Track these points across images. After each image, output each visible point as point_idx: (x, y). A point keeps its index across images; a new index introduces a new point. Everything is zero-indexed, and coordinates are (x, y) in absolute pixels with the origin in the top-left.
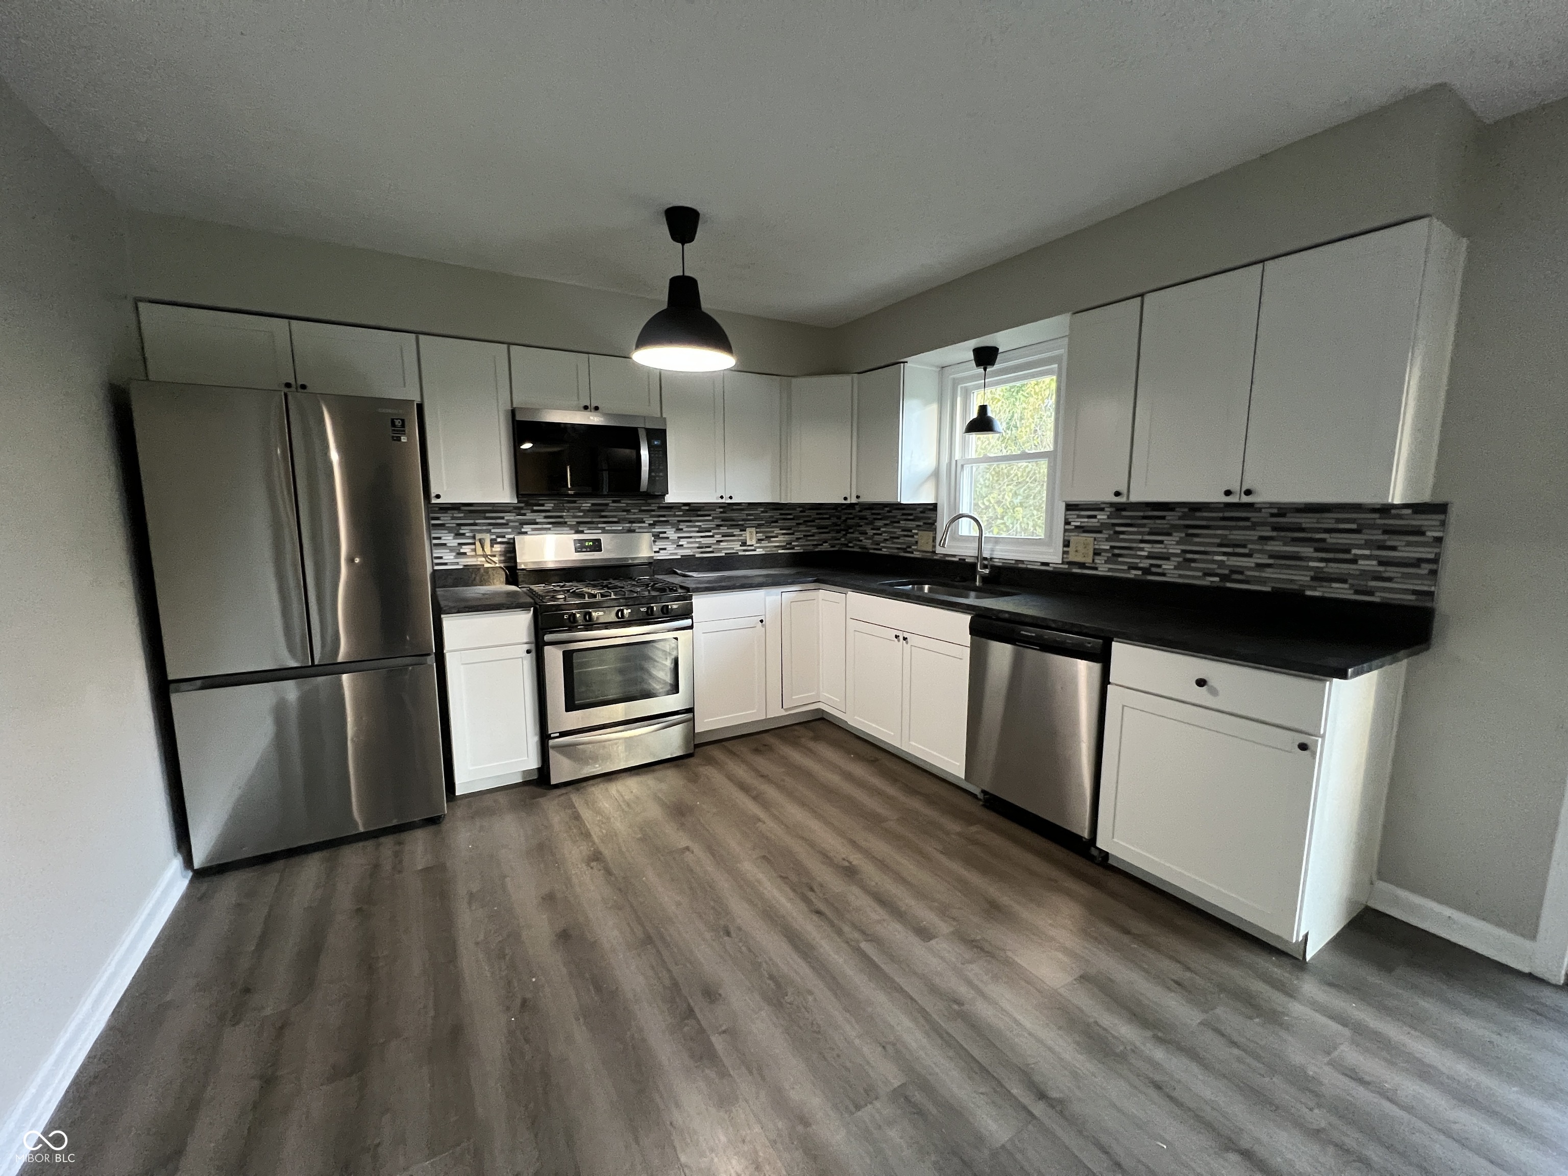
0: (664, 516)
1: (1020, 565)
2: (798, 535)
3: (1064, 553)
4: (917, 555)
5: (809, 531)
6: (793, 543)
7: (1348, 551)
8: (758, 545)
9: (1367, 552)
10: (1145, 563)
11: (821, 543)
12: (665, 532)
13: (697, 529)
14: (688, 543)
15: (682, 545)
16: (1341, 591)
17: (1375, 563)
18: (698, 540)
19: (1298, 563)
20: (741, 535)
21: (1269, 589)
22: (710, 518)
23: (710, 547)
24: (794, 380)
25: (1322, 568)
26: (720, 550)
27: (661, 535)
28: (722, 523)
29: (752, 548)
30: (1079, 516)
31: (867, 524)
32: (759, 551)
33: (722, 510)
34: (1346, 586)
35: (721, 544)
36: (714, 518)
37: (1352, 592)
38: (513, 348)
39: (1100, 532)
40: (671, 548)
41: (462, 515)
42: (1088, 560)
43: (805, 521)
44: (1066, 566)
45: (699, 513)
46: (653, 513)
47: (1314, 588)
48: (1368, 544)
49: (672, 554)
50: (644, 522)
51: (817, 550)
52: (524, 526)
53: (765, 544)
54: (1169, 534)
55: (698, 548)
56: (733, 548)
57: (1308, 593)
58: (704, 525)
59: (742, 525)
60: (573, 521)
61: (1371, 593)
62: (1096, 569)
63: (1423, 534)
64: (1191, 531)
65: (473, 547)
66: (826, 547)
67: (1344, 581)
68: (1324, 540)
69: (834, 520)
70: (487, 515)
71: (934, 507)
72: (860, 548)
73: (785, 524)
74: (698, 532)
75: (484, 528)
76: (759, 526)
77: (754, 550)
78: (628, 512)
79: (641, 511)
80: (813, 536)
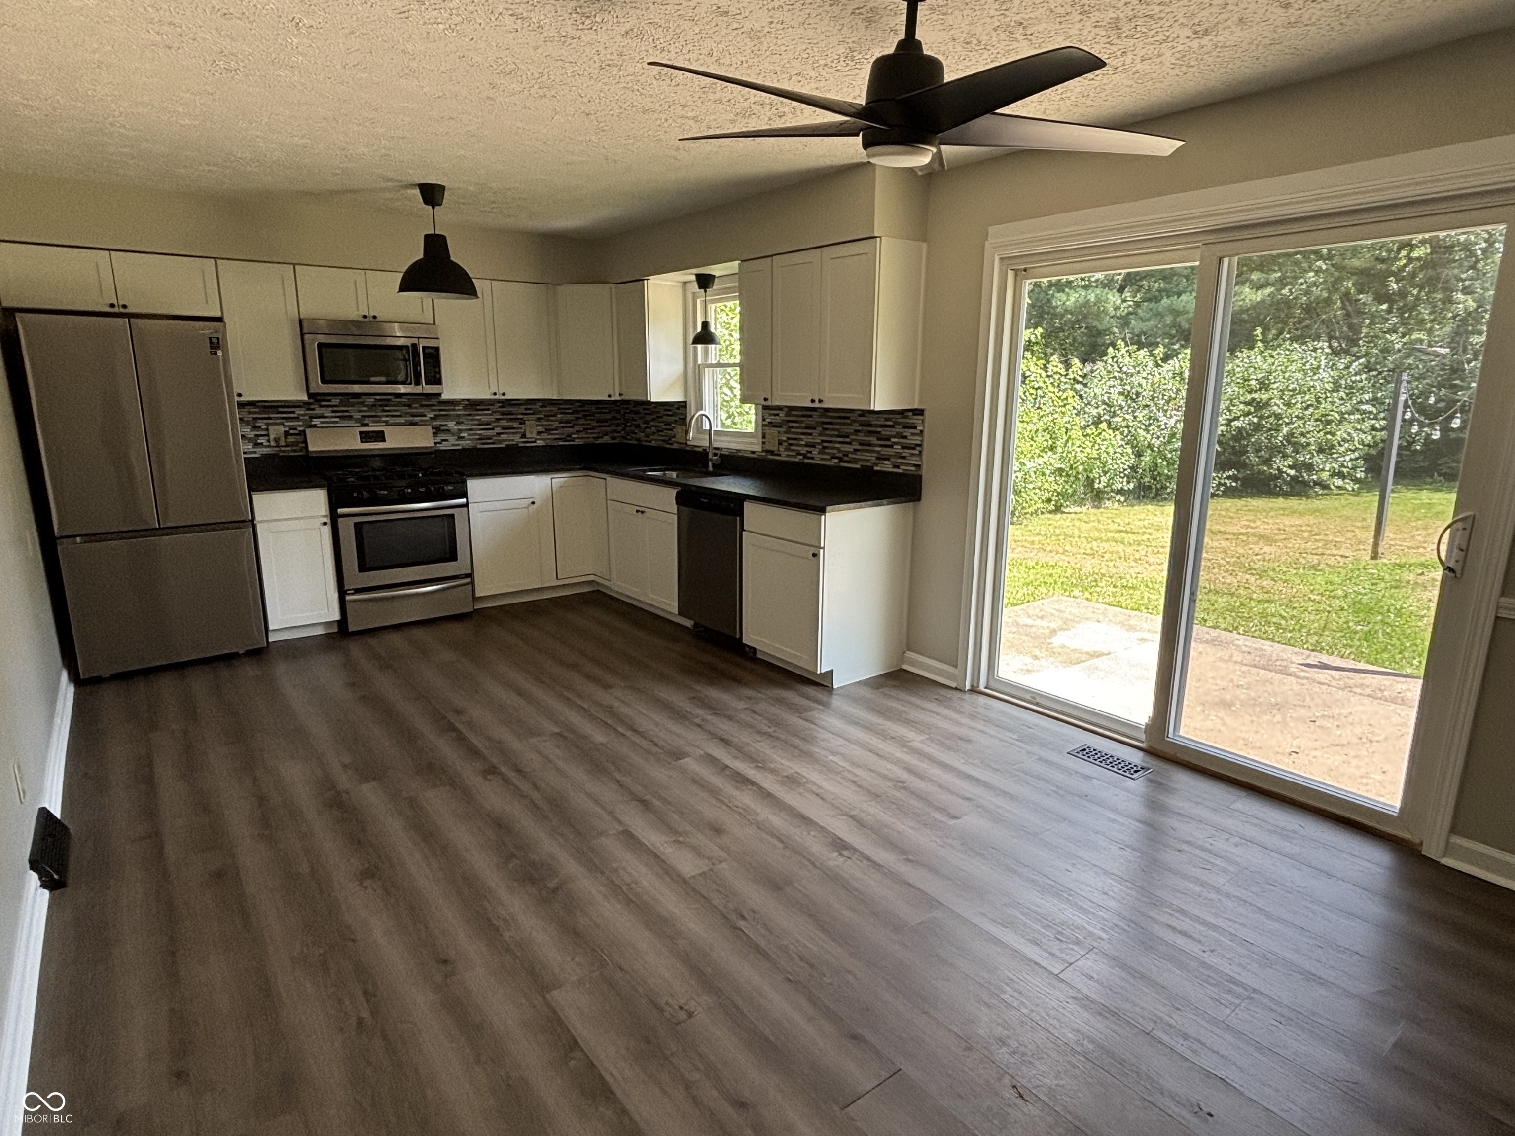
0: (443, 411)
1: (740, 454)
2: (577, 428)
3: (763, 443)
4: (675, 446)
5: (589, 424)
6: (574, 436)
7: (889, 440)
8: (538, 437)
9: (897, 440)
10: (804, 450)
11: (601, 435)
12: (446, 425)
13: (477, 422)
14: (469, 435)
15: (463, 437)
16: (887, 466)
17: (899, 447)
18: (478, 432)
19: (871, 448)
20: (520, 428)
21: (858, 466)
22: (490, 412)
23: (490, 439)
24: (559, 288)
25: (881, 451)
26: (500, 442)
27: (443, 428)
28: (502, 417)
29: (533, 440)
30: (770, 415)
31: (640, 418)
32: (540, 443)
33: (500, 405)
34: (890, 463)
35: (502, 436)
36: (493, 413)
38: (297, 267)
39: (781, 427)
40: (452, 439)
41: (257, 410)
42: (775, 449)
43: (584, 415)
44: (764, 454)
45: (478, 407)
46: (434, 408)
47: (877, 464)
48: (897, 436)
49: (453, 445)
50: (425, 416)
51: (597, 442)
52: (313, 420)
53: (545, 436)
54: (814, 428)
55: (479, 439)
56: (513, 440)
57: (876, 468)
58: (485, 419)
59: (521, 419)
60: (357, 415)
61: (899, 467)
62: (780, 455)
63: (915, 428)
64: (826, 426)
65: (267, 438)
66: (606, 439)
67: (888, 460)
69: (614, 414)
70: (280, 409)
71: (685, 404)
72: (635, 440)
73: (564, 418)
74: (478, 425)
75: (278, 421)
76: (539, 419)
77: (535, 442)
78: (409, 406)
79: (422, 406)
80: (593, 429)
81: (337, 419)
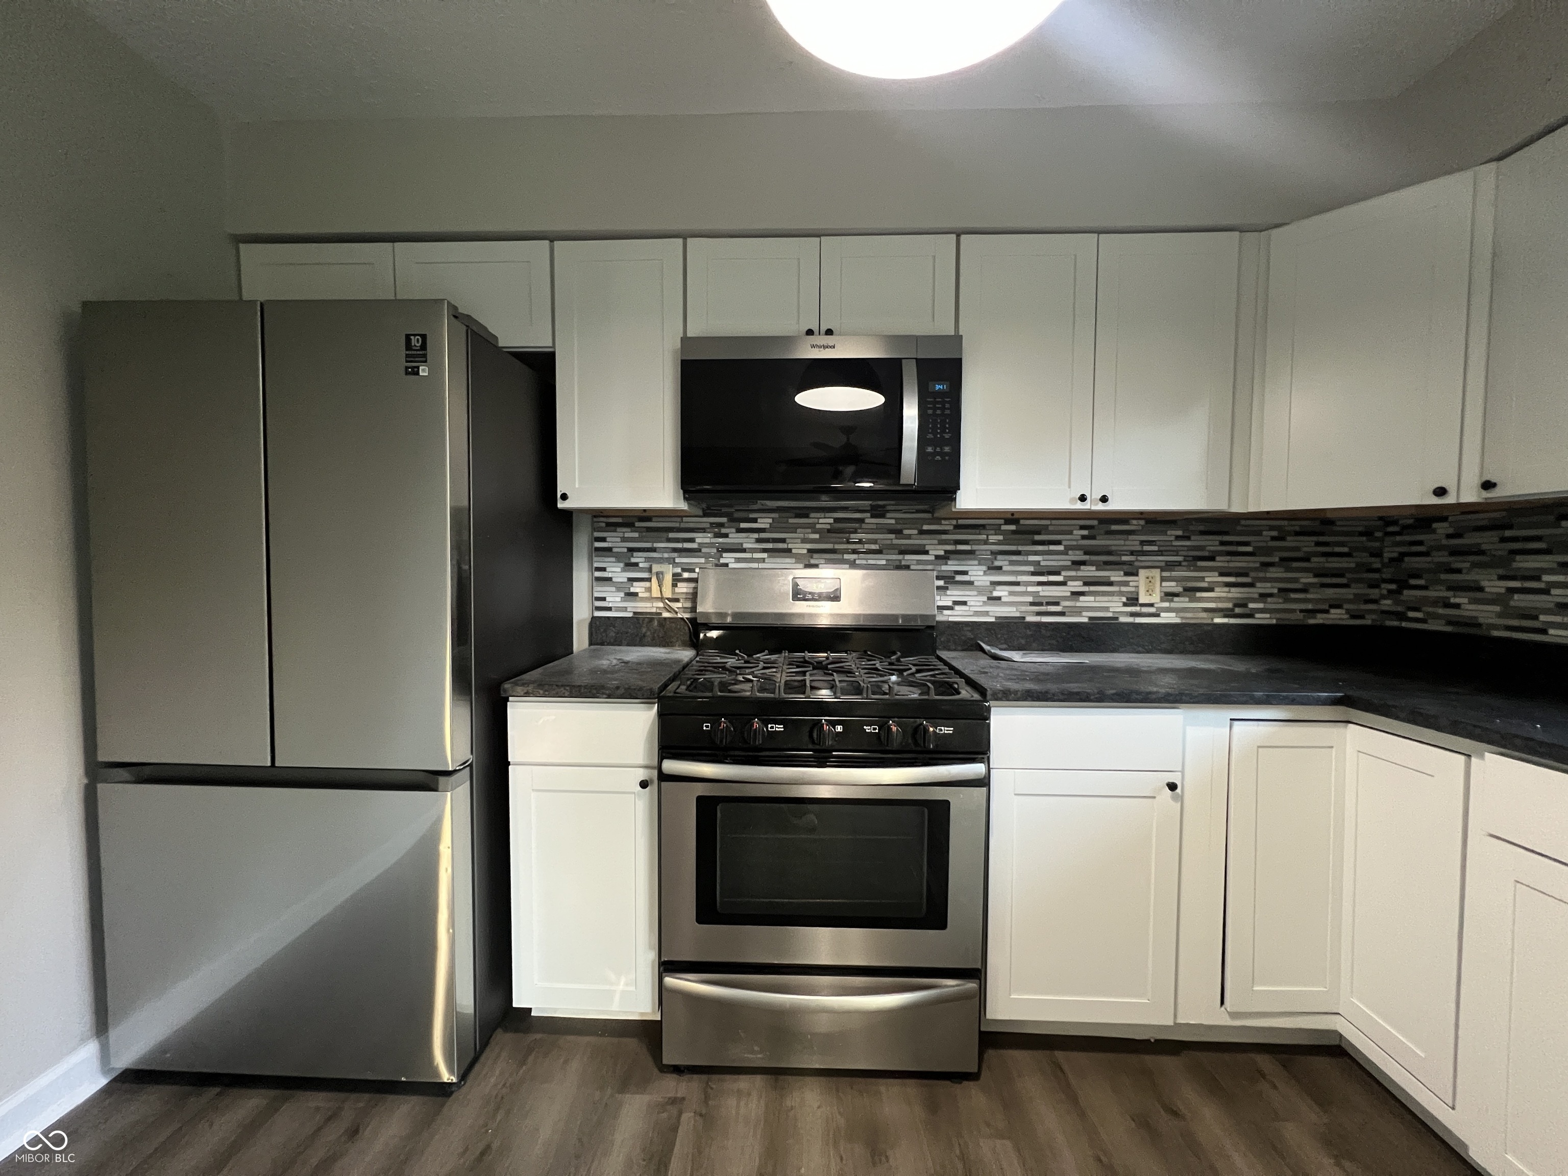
0: (965, 542)
2: (1262, 588)
5: (1296, 580)
6: (1251, 605)
8: (1166, 604)
11: (1326, 607)
12: (965, 573)
13: (1032, 569)
14: (1011, 593)
15: (999, 598)
18: (1030, 589)
20: (1126, 584)
22: (1061, 548)
23: (1057, 604)
26: (1078, 611)
28: (1086, 558)
29: (1152, 610)
32: (1169, 618)
33: (1085, 532)
35: (1082, 598)
36: (1068, 548)
38: (691, 241)
40: (976, 601)
43: (1282, 559)
45: (1037, 538)
46: (944, 537)
49: (977, 613)
50: (926, 553)
51: (1312, 622)
52: (725, 555)
53: (1181, 602)
55: (1032, 604)
56: (1107, 609)
58: (1046, 562)
59: (1130, 563)
60: (801, 549)
65: (647, 584)
66: (1337, 616)
69: (1364, 558)
70: (671, 535)
72: (1449, 623)
73: (1232, 565)
74: (1033, 574)
76: (1169, 566)
77: (1157, 615)
78: (898, 532)
79: (922, 532)
80: (1304, 590)
81: (765, 555)
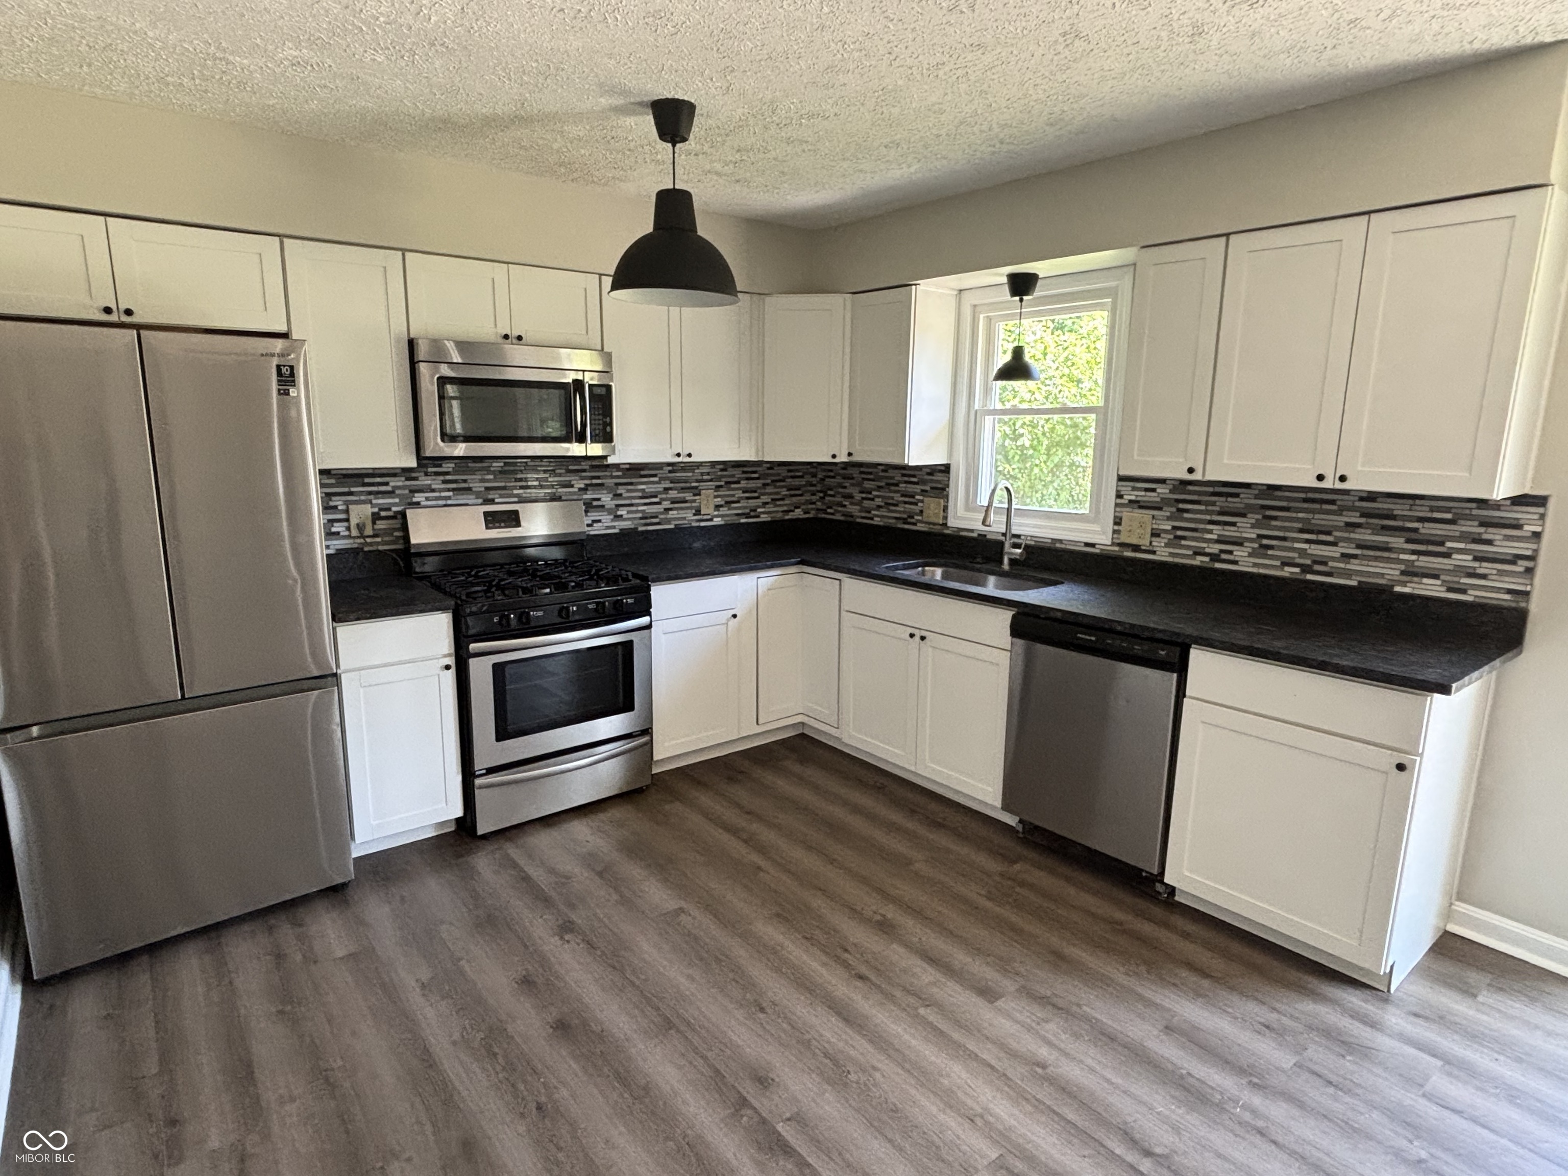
0: (598, 478)
1: (1058, 545)
2: (765, 499)
3: (1114, 532)
4: (920, 527)
5: (779, 493)
6: (759, 510)
7: (1442, 544)
8: (716, 513)
9: (1461, 546)
10: (1215, 549)
11: (792, 508)
12: (599, 500)
13: (640, 494)
14: (629, 512)
15: (621, 516)
16: (1432, 588)
17: (1470, 557)
18: (641, 508)
19: (1386, 554)
20: (694, 501)
21: (1354, 583)
22: (656, 479)
23: (656, 517)
24: (768, 299)
25: (1413, 561)
26: (668, 521)
27: (595, 503)
28: (672, 485)
29: (709, 517)
30: (1134, 489)
31: (852, 485)
32: (718, 521)
33: (670, 468)
34: (1439, 582)
35: (671, 512)
36: (661, 479)
37: (1444, 589)
38: (408, 255)
39: (1160, 509)
40: (606, 519)
41: (333, 481)
42: (1145, 542)
43: (773, 481)
44: (1116, 548)
45: (642, 473)
46: (584, 474)
47: (1404, 584)
48: (1462, 537)
49: (608, 528)
50: (572, 486)
51: (787, 517)
52: (416, 495)
53: (724, 511)
54: (1244, 515)
55: (641, 518)
56: (684, 518)
57: (1398, 589)
59: (696, 488)
60: (478, 487)
61: (1464, 591)
62: (1154, 553)
63: (1520, 527)
65: (346, 524)
66: (798, 513)
67: (1436, 577)
68: (1416, 530)
69: (808, 478)
70: (367, 480)
71: (946, 469)
72: (843, 515)
73: (749, 486)
74: (641, 498)
76: (718, 487)
77: (711, 520)
79: (569, 471)
80: (782, 499)
81: (451, 494)
